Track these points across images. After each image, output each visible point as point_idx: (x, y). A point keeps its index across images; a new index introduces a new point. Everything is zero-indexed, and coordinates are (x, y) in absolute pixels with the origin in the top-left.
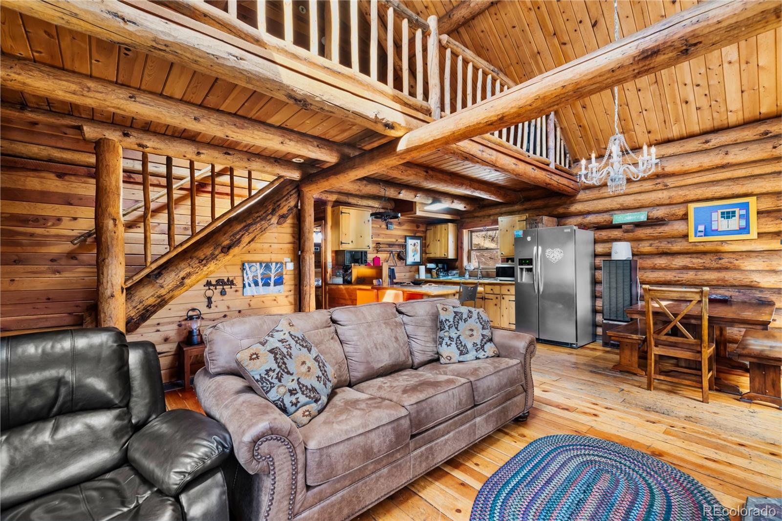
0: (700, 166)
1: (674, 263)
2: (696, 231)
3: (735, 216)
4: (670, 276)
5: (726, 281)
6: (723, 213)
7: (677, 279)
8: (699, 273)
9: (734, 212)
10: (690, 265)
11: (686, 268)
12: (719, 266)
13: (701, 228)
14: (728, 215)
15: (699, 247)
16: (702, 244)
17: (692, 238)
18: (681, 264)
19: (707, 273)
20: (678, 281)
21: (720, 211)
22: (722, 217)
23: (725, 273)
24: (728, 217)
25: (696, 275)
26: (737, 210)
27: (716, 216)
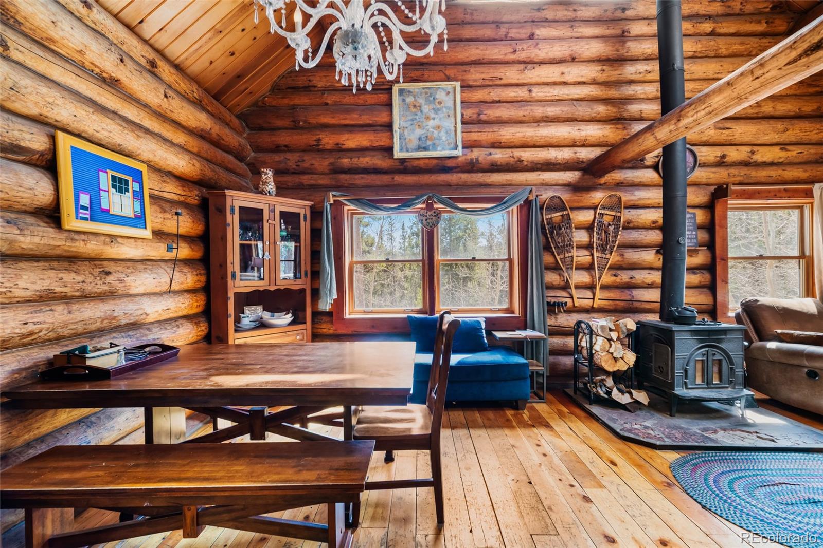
0: (80, 52)
1: (22, 284)
2: (78, 207)
3: (127, 190)
4: (12, 324)
5: (114, 318)
6: (114, 178)
7: (31, 327)
8: (75, 307)
9: (126, 182)
10: (58, 289)
11: (47, 298)
12: (105, 288)
13: (85, 200)
14: (120, 185)
15: (77, 244)
16: (83, 237)
17: (71, 222)
18: (38, 287)
19: (86, 305)
20: (31, 334)
21: (111, 173)
22: (114, 187)
23: (112, 302)
24: (121, 191)
25: (70, 312)
26: (130, 179)
27: (105, 180)
